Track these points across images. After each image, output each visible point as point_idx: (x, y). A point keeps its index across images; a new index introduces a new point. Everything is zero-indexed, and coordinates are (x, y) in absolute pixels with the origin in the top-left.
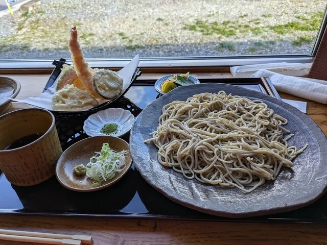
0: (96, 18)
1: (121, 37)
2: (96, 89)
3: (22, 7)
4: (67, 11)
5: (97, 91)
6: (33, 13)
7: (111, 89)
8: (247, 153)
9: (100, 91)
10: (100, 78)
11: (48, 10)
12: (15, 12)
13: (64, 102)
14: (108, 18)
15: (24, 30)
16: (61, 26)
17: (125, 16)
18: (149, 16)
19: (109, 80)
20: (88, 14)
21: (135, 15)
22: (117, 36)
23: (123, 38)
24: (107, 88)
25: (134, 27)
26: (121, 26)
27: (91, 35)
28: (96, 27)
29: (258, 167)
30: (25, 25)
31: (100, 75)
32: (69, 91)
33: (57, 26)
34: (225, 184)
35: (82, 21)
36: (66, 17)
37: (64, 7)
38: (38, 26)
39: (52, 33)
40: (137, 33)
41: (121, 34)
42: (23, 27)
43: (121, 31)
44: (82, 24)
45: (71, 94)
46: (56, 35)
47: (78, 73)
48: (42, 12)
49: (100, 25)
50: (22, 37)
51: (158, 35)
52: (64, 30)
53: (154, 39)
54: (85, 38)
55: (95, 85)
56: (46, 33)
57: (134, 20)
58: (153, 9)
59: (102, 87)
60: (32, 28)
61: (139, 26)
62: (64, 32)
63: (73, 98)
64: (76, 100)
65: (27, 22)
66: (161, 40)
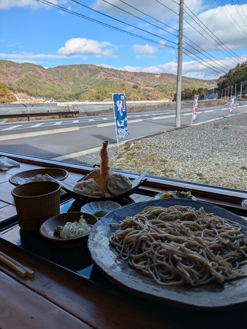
0: (181, 158)
1: (199, 177)
2: (107, 185)
3: (127, 143)
4: (158, 150)
5: (107, 187)
6: (132, 148)
7: (118, 188)
8: (181, 254)
9: (109, 187)
10: (113, 178)
11: (144, 147)
12: (121, 146)
13: (82, 189)
14: (191, 160)
15: (121, 159)
16: (150, 160)
17: (209, 160)
18: (234, 164)
19: (120, 181)
20: (175, 154)
21: (219, 161)
22: (195, 176)
23: (200, 179)
24: (115, 187)
25: (214, 170)
26: (202, 168)
27: (171, 171)
28: (179, 166)
29: (183, 268)
30: (124, 156)
31: (114, 177)
32: (89, 183)
33: (147, 160)
34: (146, 271)
35: (168, 159)
36: (156, 154)
37: (157, 147)
38: (132, 158)
39: (140, 164)
40: (216, 177)
41: (199, 175)
42: (122, 157)
43: (201, 172)
44: (167, 161)
45: (90, 185)
46: (143, 166)
47: (101, 172)
48: (139, 148)
49: (183, 164)
50: (118, 164)
51: (238, 182)
52: (150, 164)
53: (232, 185)
54: (166, 173)
55: (107, 182)
56: (136, 164)
57: (216, 164)
58: (239, 158)
59: (111, 185)
60: (128, 158)
61: (219, 171)
62: (150, 165)
63: (89, 187)
64: (90, 190)
65: (126, 153)
66: (240, 187)
